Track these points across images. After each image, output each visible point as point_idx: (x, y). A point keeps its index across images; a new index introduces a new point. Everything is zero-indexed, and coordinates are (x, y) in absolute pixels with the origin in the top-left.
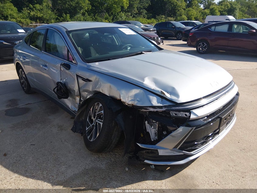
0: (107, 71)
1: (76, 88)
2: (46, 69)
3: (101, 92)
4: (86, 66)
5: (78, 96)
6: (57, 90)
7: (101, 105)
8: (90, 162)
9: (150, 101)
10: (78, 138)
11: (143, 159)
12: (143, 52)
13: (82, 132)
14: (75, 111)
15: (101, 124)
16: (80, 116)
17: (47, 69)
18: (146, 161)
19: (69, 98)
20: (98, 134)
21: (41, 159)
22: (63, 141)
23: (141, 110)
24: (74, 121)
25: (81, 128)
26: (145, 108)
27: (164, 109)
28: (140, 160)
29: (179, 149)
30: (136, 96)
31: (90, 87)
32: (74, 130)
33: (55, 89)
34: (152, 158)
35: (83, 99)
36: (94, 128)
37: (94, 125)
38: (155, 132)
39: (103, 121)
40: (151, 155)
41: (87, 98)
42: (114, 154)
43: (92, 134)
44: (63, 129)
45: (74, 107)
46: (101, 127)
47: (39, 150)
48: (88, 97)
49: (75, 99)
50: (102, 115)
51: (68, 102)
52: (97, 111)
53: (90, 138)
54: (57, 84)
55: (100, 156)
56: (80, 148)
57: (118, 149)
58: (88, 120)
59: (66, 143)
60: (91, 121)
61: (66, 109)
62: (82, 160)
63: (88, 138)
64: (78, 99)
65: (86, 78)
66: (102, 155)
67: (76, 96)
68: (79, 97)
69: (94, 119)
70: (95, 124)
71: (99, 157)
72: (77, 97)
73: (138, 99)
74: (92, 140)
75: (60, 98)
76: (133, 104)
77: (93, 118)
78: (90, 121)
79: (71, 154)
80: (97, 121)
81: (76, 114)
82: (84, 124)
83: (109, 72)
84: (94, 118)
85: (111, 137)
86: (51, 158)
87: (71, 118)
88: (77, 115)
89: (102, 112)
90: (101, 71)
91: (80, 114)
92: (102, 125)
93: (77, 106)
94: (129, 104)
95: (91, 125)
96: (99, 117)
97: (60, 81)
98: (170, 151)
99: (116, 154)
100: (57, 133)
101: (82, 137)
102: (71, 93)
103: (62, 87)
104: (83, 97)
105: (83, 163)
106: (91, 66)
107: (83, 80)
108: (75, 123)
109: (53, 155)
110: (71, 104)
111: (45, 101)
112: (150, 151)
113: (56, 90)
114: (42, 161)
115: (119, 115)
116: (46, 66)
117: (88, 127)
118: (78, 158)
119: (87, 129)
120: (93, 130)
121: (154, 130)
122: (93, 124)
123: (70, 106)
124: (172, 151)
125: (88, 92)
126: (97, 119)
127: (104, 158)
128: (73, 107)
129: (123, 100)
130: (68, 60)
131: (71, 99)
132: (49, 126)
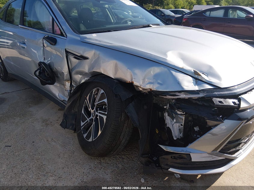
0: (111, 44)
1: (65, 70)
2: (24, 48)
3: (103, 73)
4: (79, 39)
5: (68, 81)
6: (40, 73)
7: (102, 91)
8: (88, 171)
9: (179, 83)
10: (69, 136)
11: (167, 167)
12: (151, 25)
13: (76, 129)
14: (64, 100)
15: (105, 117)
16: (71, 107)
17: (26, 47)
18: (171, 170)
19: (56, 84)
20: (100, 132)
21: (18, 167)
22: (50, 140)
23: (165, 97)
24: (64, 114)
25: (74, 122)
26: (171, 93)
27: (201, 95)
28: (162, 168)
29: (219, 152)
30: (156, 76)
31: (86, 67)
32: (64, 125)
33: (36, 71)
34: (180, 166)
35: (75, 85)
36: (94, 123)
37: (92, 119)
38: (179, 127)
39: (106, 113)
40: (178, 161)
41: (81, 83)
42: (120, 158)
43: (90, 132)
44: (48, 125)
45: (63, 96)
46: (105, 122)
47: (16, 154)
48: (83, 81)
49: (64, 85)
50: (106, 105)
51: (54, 89)
52: (97, 99)
53: (88, 137)
54: (39, 65)
55: (102, 161)
56: (73, 149)
57: (125, 150)
58: (83, 112)
59: (53, 143)
60: (89, 114)
61: (52, 98)
62: (76, 168)
63: (85, 137)
64: (68, 84)
65: (79, 55)
66: (104, 159)
67: (65, 80)
68: (70, 82)
69: (92, 111)
70: (94, 118)
71: (100, 163)
72: (67, 83)
73: (159, 81)
74: (90, 140)
75: (44, 83)
76: (151, 89)
77: (90, 109)
78: (87, 114)
79: (62, 159)
80: (96, 113)
81: (66, 104)
82: (78, 118)
83: (114, 45)
84: (93, 109)
85: (120, 136)
86: (34, 166)
87: (60, 110)
88: (67, 106)
89: (105, 100)
90: (101, 44)
91: (71, 104)
92: (106, 119)
93: (67, 93)
94: (144, 89)
95: (88, 119)
96: (100, 107)
97: (42, 61)
98: (208, 155)
99: (123, 157)
100: (42, 129)
101: (76, 134)
102: (58, 77)
103: (45, 70)
104: (76, 82)
105: (78, 173)
106: (86, 38)
107: (75, 58)
108: (65, 116)
109: (36, 161)
110: (58, 92)
111: (25, 89)
112: (178, 155)
113: (37, 73)
114: (20, 170)
115: (131, 104)
116: (24, 44)
117: (83, 122)
118: (72, 165)
119: (82, 124)
120: (92, 125)
121: (178, 124)
122: (91, 117)
123: (57, 95)
124: (210, 156)
125: (83, 75)
126: (97, 110)
127: (108, 163)
128: (61, 95)
129: (135, 83)
130: (53, 33)
131: (58, 85)
132: (30, 120)
